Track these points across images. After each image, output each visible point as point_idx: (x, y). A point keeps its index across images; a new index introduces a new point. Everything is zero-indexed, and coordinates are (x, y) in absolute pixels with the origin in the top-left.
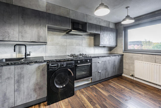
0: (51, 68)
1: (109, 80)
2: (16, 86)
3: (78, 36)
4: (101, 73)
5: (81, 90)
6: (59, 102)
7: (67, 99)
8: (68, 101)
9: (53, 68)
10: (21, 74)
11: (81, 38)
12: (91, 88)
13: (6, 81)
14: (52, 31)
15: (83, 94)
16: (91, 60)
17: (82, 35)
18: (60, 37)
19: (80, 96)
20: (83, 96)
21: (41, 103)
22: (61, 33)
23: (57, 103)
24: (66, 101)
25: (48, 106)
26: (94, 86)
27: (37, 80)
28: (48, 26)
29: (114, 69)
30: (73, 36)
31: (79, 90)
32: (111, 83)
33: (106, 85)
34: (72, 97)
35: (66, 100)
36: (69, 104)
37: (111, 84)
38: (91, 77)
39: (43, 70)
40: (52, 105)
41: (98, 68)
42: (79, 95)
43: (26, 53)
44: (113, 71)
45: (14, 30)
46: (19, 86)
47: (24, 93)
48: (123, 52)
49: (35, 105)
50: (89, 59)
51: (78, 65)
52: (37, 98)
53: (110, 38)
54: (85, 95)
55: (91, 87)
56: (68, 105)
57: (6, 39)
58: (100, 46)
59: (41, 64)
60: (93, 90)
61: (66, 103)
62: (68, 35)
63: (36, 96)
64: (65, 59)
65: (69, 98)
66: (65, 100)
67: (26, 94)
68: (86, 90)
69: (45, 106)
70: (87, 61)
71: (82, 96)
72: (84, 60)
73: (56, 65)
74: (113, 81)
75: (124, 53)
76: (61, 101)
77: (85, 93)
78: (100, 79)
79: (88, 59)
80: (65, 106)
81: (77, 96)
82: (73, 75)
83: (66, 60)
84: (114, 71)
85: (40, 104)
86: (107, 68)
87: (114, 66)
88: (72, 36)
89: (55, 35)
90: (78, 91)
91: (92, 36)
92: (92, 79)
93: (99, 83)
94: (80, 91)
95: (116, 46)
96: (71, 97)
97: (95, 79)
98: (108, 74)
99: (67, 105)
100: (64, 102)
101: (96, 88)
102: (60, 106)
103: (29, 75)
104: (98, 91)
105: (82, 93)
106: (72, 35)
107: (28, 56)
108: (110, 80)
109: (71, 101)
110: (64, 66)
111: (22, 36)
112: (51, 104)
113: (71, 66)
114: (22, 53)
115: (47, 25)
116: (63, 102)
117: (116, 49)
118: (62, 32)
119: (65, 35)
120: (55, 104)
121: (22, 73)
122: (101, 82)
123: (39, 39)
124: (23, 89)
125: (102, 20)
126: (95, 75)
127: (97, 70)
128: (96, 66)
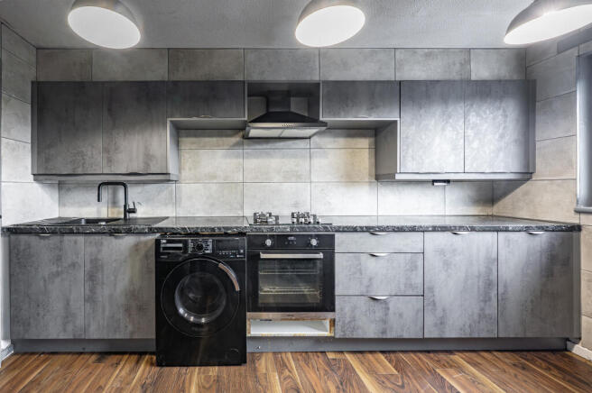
0: (164, 254)
1: (450, 352)
2: (87, 288)
3: (290, 143)
4: (391, 305)
5: (283, 355)
6: (192, 368)
7: (217, 368)
8: (218, 376)
9: (169, 253)
10: (96, 259)
11: (304, 151)
12: (328, 363)
13: (70, 271)
14: (195, 136)
15: (280, 373)
16: (327, 242)
17: (310, 138)
18: (220, 153)
19: (266, 374)
20: (277, 378)
21: (145, 353)
22: (224, 139)
23: (184, 369)
24: (210, 374)
25: (158, 369)
26: (348, 357)
27: (131, 282)
28: (171, 121)
29: (486, 300)
30: (269, 146)
31: (275, 353)
32: (451, 371)
33: (413, 373)
34: (237, 368)
35: (214, 371)
36: (215, 387)
37: (451, 376)
38: (330, 315)
39: (146, 256)
40: (166, 369)
41: (370, 279)
42: (264, 371)
43: (125, 206)
44: (477, 311)
45: (93, 147)
46: (93, 290)
47: (104, 311)
48: (579, 212)
49: (132, 353)
50: (317, 236)
51: (263, 256)
52: (132, 333)
53: (470, 132)
54: (289, 377)
55: (331, 356)
56: (210, 387)
57: (79, 171)
58: (398, 177)
59: (143, 238)
60: (333, 370)
61: (208, 378)
62: (248, 145)
63: (130, 328)
64: (213, 229)
65: (224, 368)
66: (211, 368)
67: (107, 313)
68: (302, 363)
69: (152, 364)
70: (309, 244)
71: (275, 378)
72: (292, 238)
73: (181, 245)
74: (475, 365)
75: (583, 216)
76: (197, 368)
77: (289, 371)
78: (384, 332)
79: (311, 236)
80: (199, 387)
81: (255, 370)
82: (238, 289)
83: (217, 232)
84: (492, 310)
85: (143, 356)
86: (431, 290)
87: (489, 284)
88: (265, 146)
89: (203, 147)
90: (270, 355)
91: (364, 136)
92: (333, 322)
93: (383, 352)
94: (276, 359)
95: (527, 175)
96: (232, 368)
97: (354, 329)
98: (442, 323)
99: (207, 386)
100: (204, 373)
101: (349, 368)
102: (187, 381)
103: (114, 265)
104: (354, 384)
105: (282, 366)
106: (267, 143)
107: (132, 215)
108: (457, 358)
109: (226, 381)
110: (207, 252)
111: (110, 161)
112: (167, 365)
113: (233, 254)
114: (119, 207)
115: (169, 119)
116: (199, 373)
117: (526, 193)
118: (227, 136)
119: (237, 145)
120: (176, 369)
121: (99, 257)
122: (394, 352)
123: (148, 165)
124: (101, 299)
125: (415, 52)
126: (354, 309)
127: (365, 290)
128: (360, 271)
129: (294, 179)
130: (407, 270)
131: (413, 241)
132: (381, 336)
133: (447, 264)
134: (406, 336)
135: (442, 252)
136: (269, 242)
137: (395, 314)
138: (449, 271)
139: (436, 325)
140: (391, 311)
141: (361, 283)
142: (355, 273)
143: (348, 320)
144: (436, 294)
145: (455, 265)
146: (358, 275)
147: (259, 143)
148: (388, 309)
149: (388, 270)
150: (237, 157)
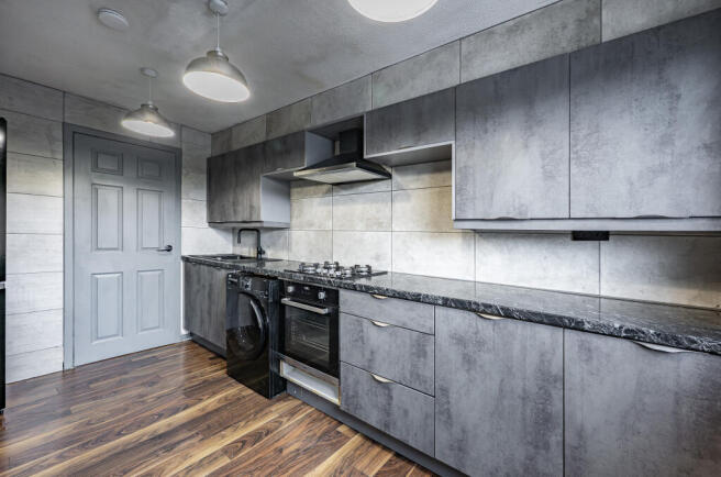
5: (307, 408)
6: (239, 385)
12: (329, 432)
14: (301, 186)
16: (333, 297)
19: (270, 411)
20: (273, 418)
26: (355, 437)
29: (539, 444)
30: (353, 191)
38: (335, 380)
41: (372, 353)
42: (273, 410)
43: (258, 248)
44: (520, 456)
50: (324, 289)
55: (341, 429)
60: (320, 438)
62: (337, 191)
72: (308, 288)
73: (236, 281)
76: (242, 386)
77: (289, 420)
78: (387, 425)
86: (445, 391)
88: (349, 191)
89: (305, 196)
94: (296, 407)
97: (357, 406)
98: (460, 448)
101: (334, 446)
104: (313, 457)
105: (289, 414)
110: (248, 289)
113: (262, 294)
115: (261, 175)
123: (252, 214)
125: (493, 33)
126: (357, 382)
127: (366, 364)
128: (362, 338)
129: (375, 228)
130: (413, 354)
131: (419, 316)
132: (383, 429)
133: (468, 361)
134: (412, 443)
135: (460, 340)
136: (291, 289)
137: (399, 408)
138: (472, 372)
139: (451, 448)
140: (395, 402)
141: (363, 356)
142: (357, 340)
143: (351, 393)
144: (452, 401)
145: (481, 367)
146: (360, 343)
147: (345, 189)
148: (391, 398)
149: (390, 347)
150: (328, 204)
